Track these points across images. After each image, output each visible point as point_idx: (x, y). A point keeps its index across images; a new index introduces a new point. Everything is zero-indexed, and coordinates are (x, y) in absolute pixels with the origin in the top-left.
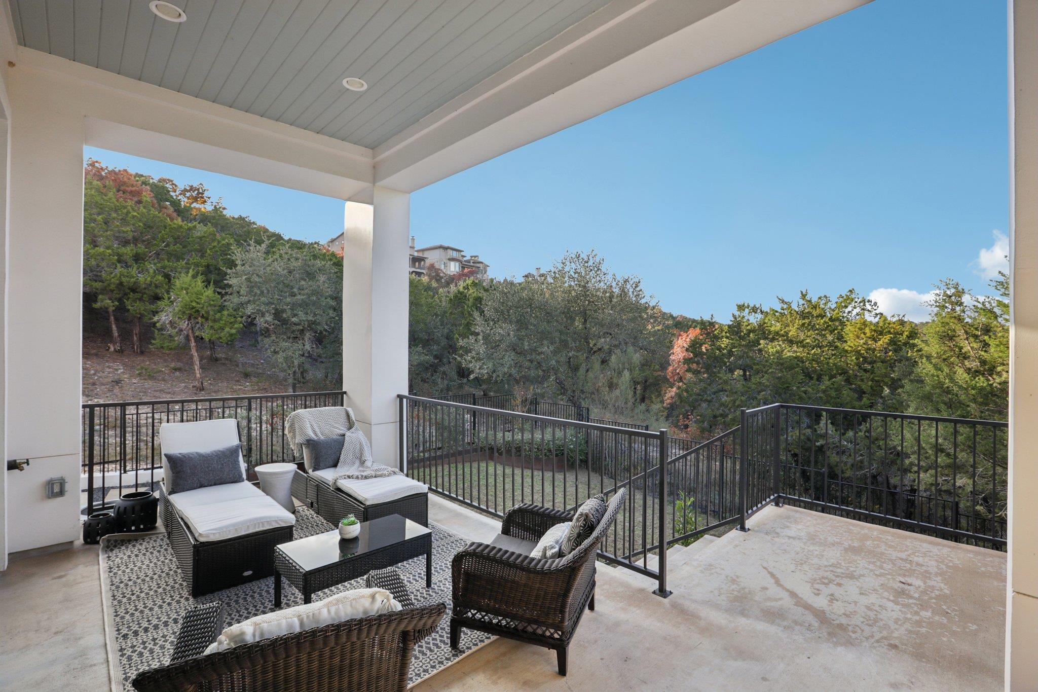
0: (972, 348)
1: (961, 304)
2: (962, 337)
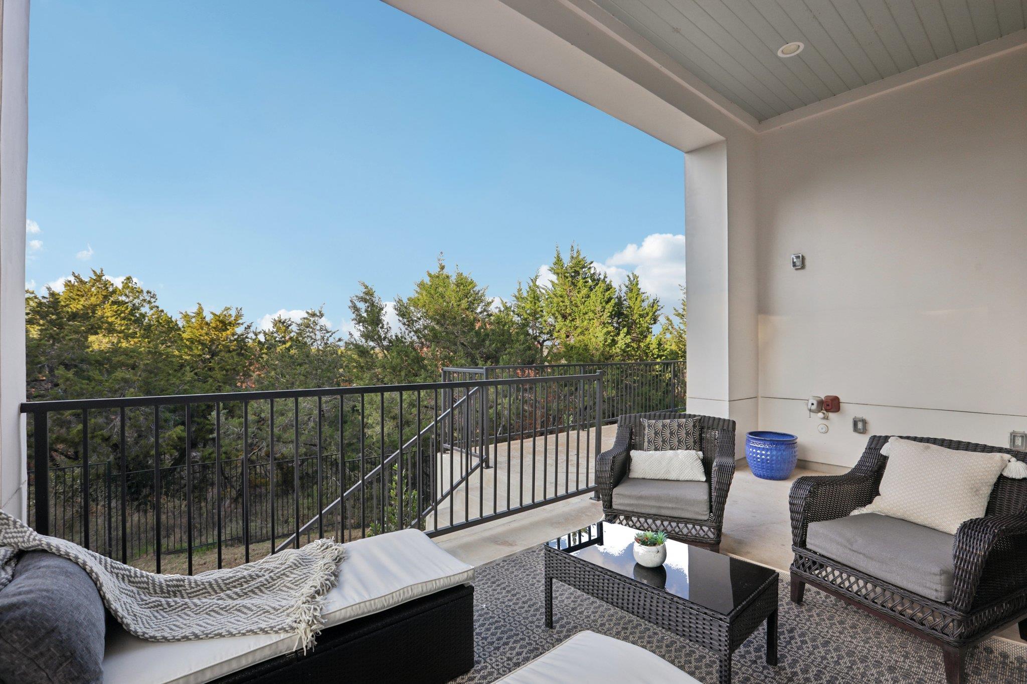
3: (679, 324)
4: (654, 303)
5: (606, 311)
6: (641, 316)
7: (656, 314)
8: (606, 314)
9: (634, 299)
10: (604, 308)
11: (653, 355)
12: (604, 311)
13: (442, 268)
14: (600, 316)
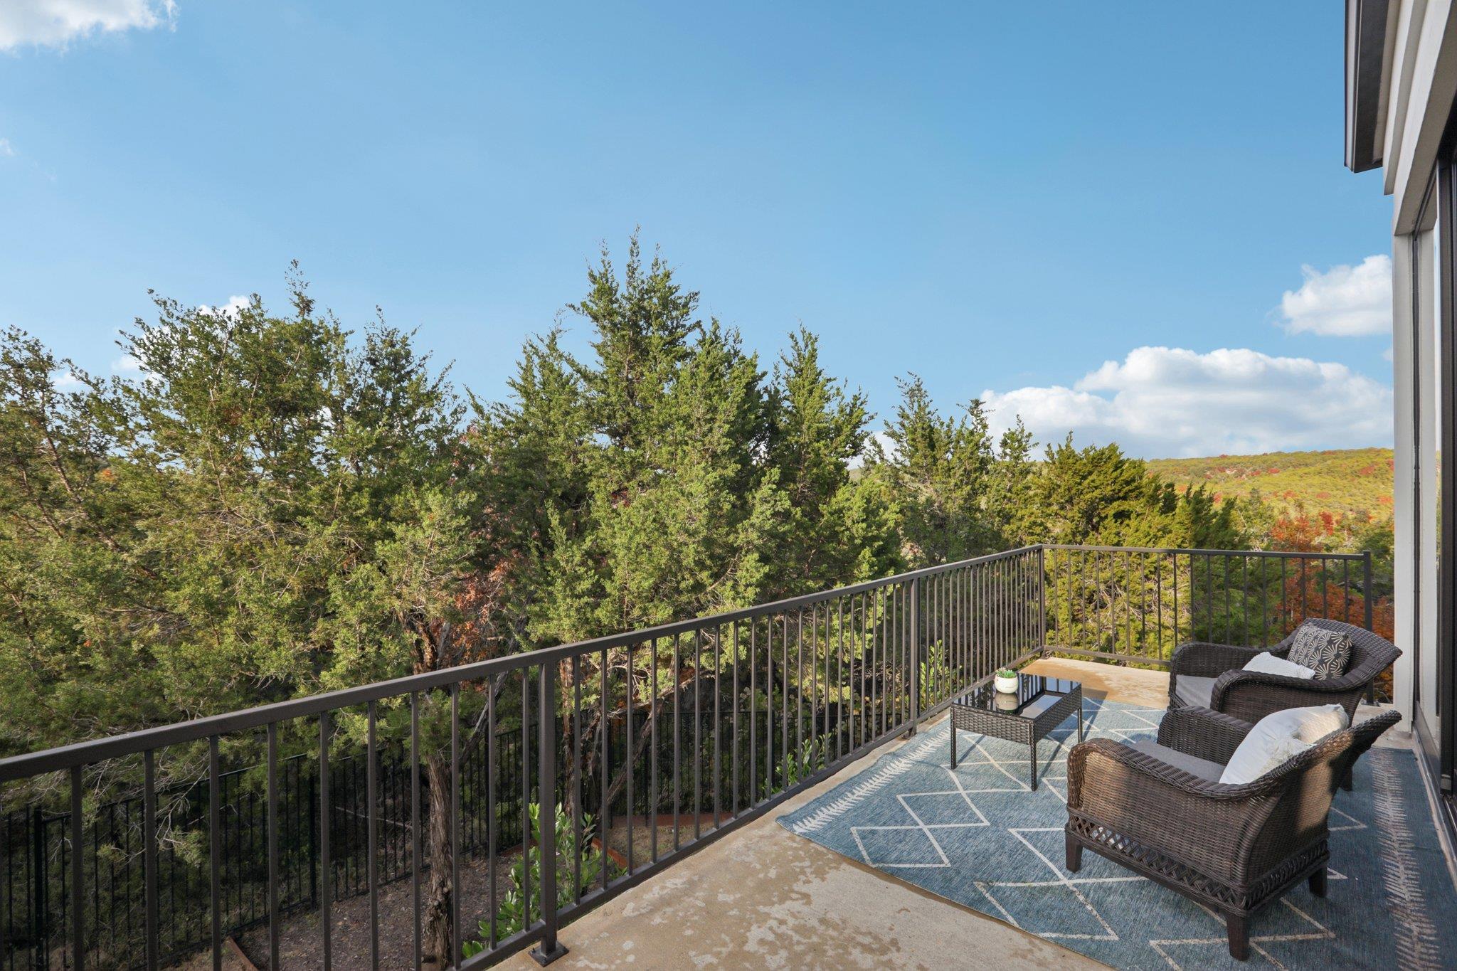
0: (69, 481)
1: (45, 387)
2: (47, 459)
3: (895, 453)
4: (854, 405)
5: (721, 417)
6: (821, 434)
7: (858, 431)
8: (721, 428)
9: (805, 391)
10: (713, 409)
11: (852, 538)
12: (713, 420)
13: (306, 306)
14: (705, 435)
